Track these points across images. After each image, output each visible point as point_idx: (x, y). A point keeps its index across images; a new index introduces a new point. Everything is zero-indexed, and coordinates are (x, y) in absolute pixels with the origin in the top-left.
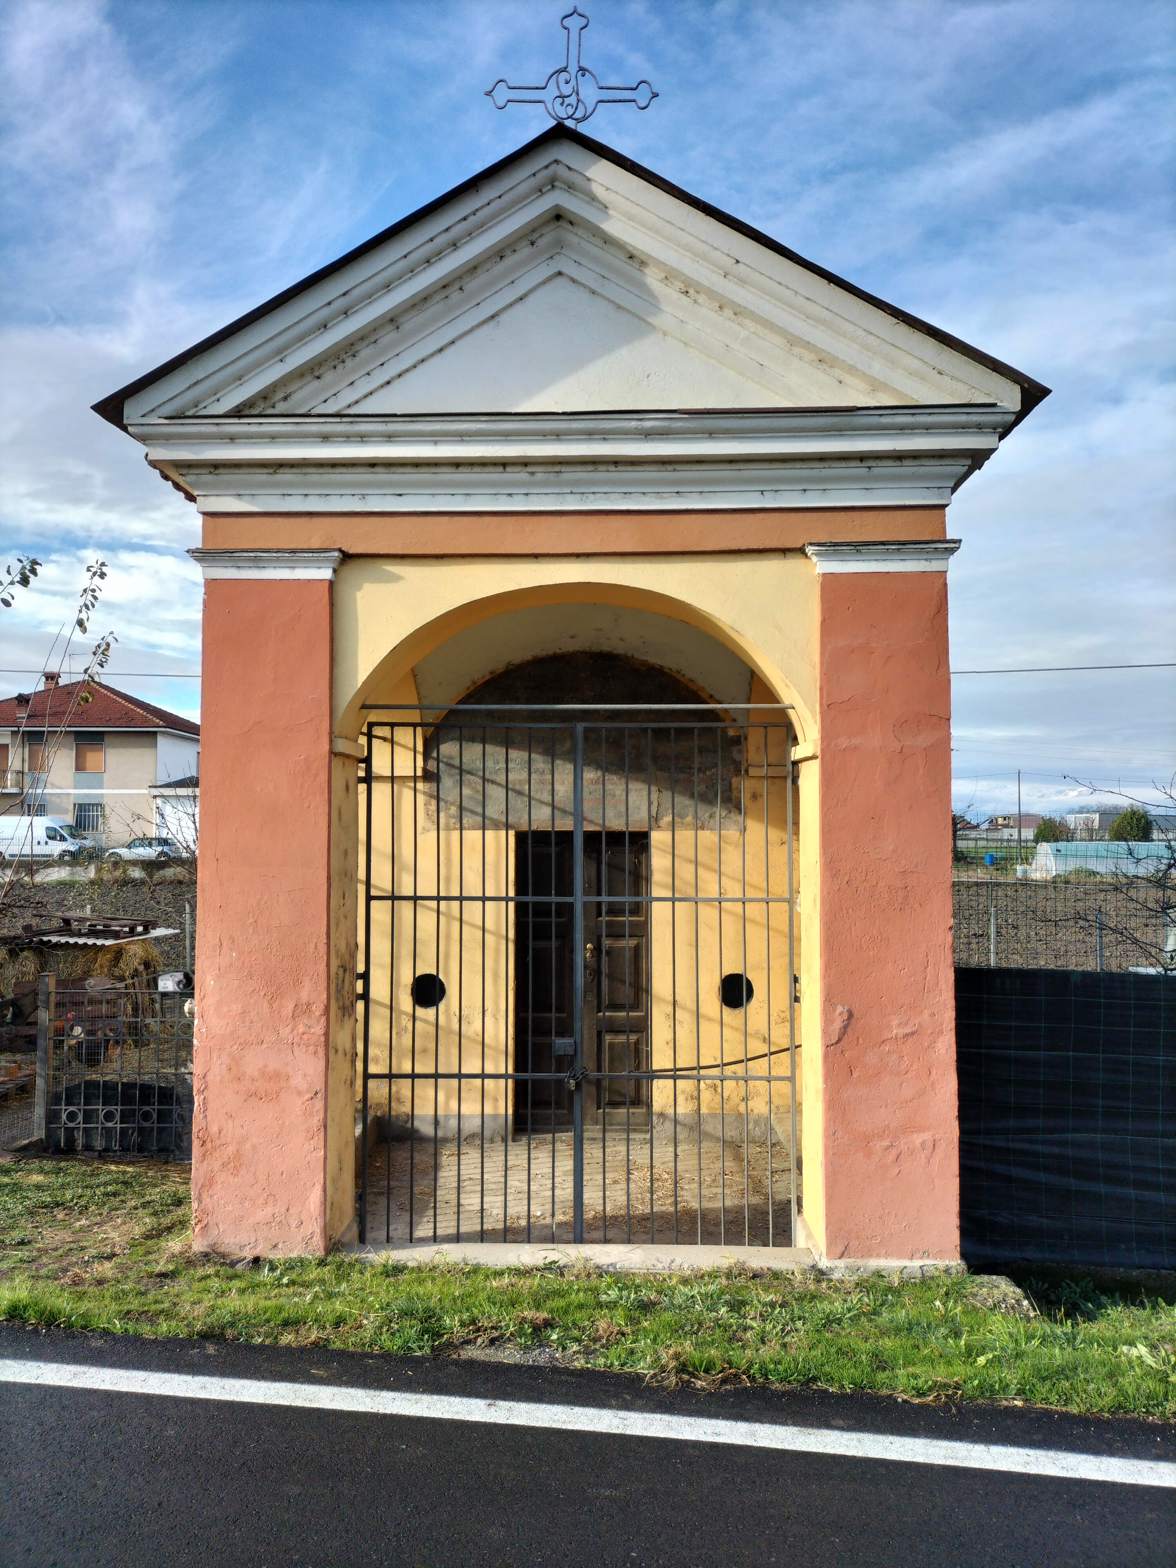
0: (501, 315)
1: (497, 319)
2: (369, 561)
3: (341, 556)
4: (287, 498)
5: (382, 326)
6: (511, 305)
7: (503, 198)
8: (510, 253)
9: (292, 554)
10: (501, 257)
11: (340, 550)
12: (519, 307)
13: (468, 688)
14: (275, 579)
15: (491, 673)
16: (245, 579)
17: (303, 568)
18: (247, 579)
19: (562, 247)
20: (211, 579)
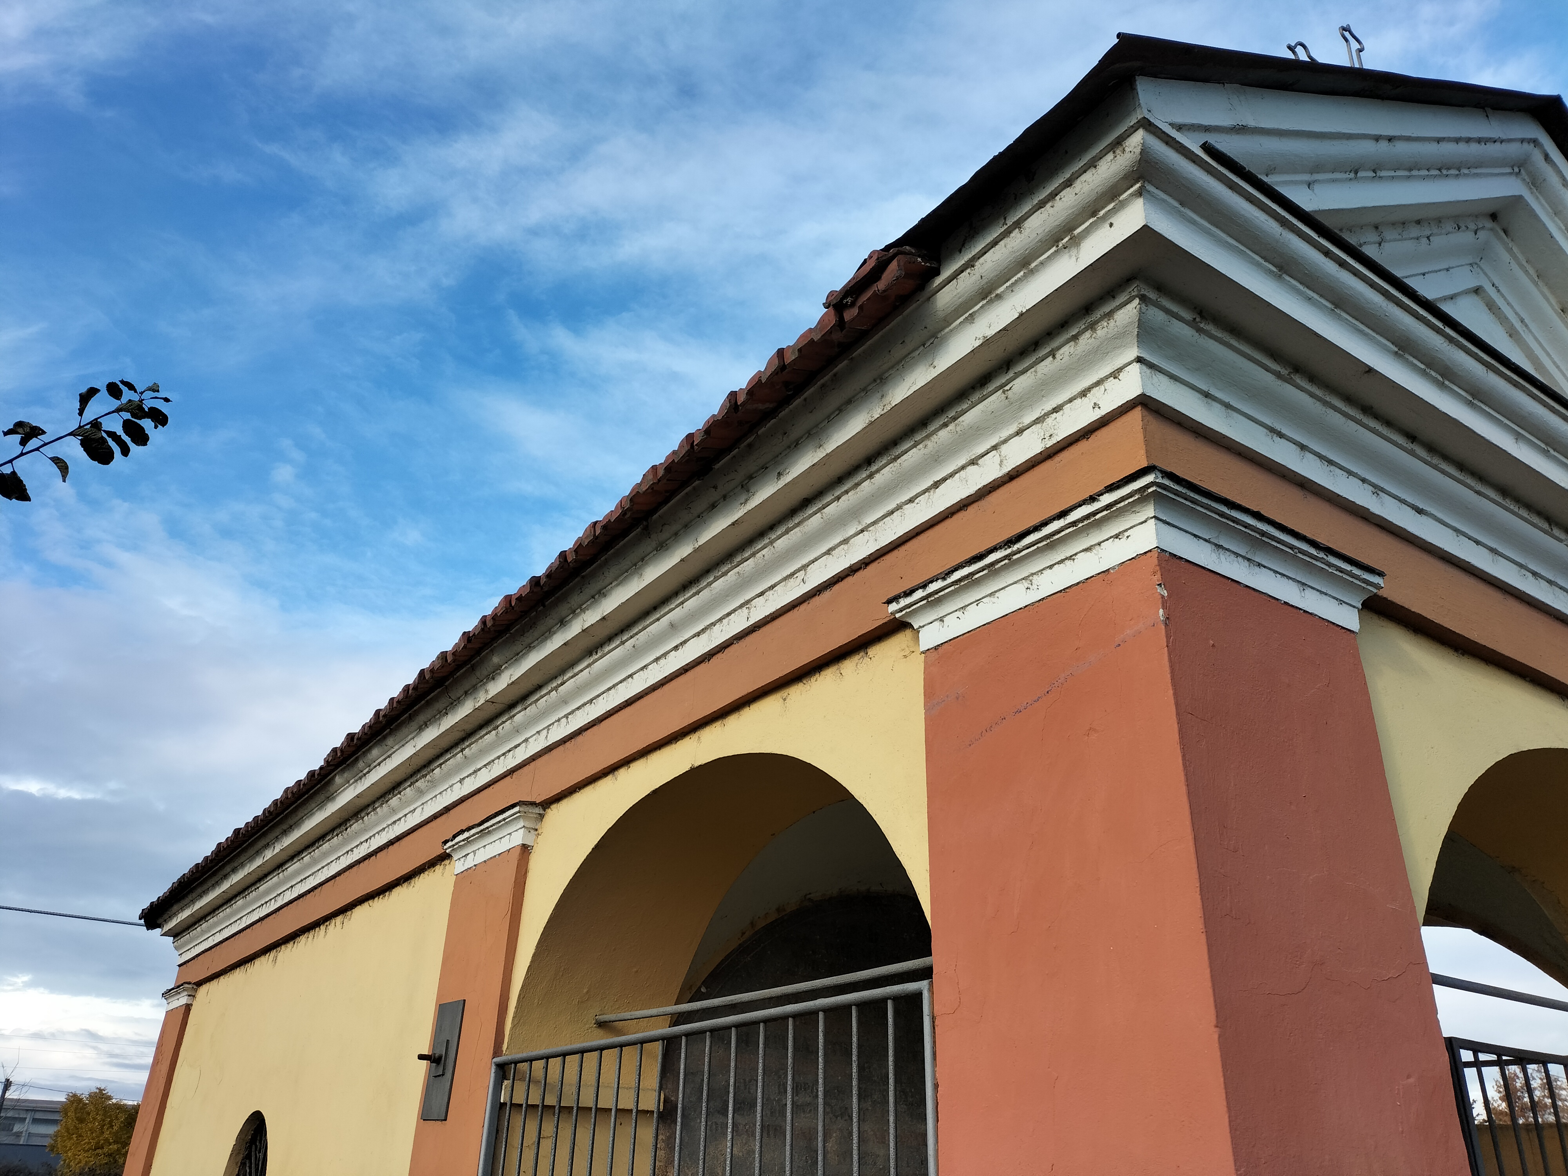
4: (1276, 438)
8: (1463, 227)
10: (1459, 226)
13: (743, 933)
14: (1278, 599)
15: (778, 910)
16: (1229, 578)
17: (1318, 593)
18: (1232, 580)
19: (1482, 258)
20: (1170, 553)
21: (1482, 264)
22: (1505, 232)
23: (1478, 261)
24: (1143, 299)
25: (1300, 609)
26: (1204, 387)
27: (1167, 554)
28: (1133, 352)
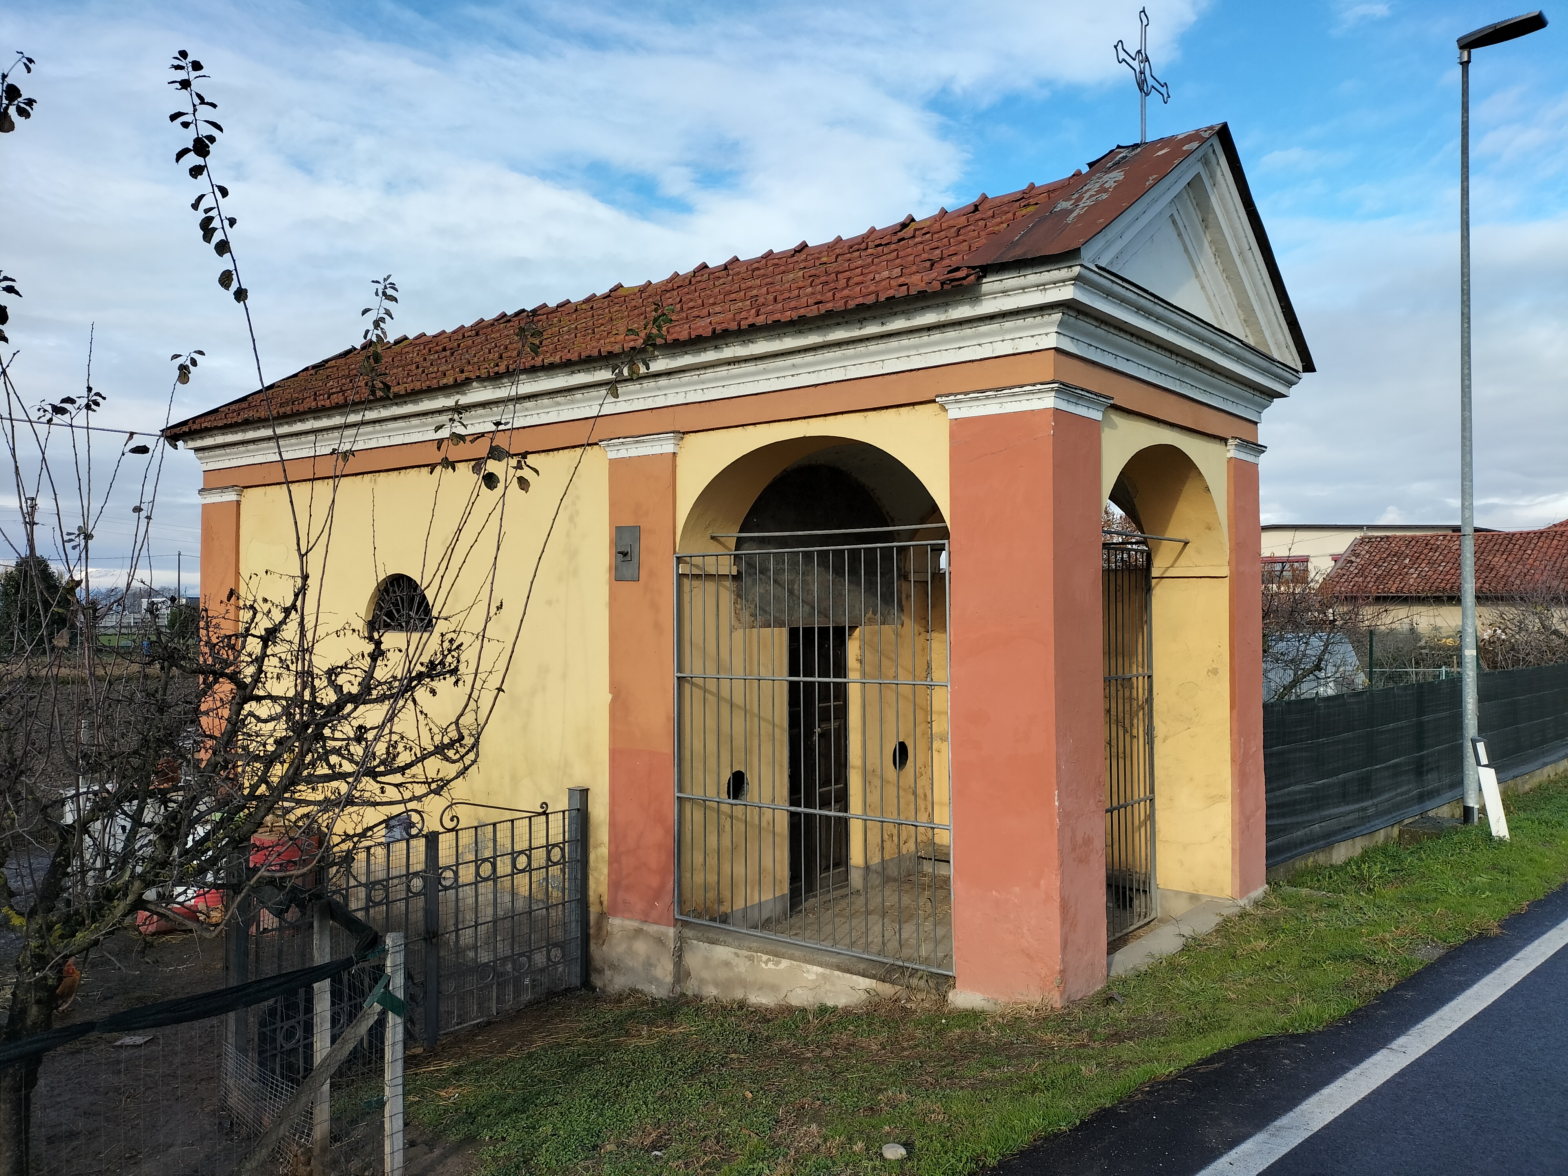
14: (1081, 416)
17: (1093, 410)
18: (1071, 413)
20: (1059, 408)
24: (1063, 313)
25: (1088, 417)
28: (1056, 329)
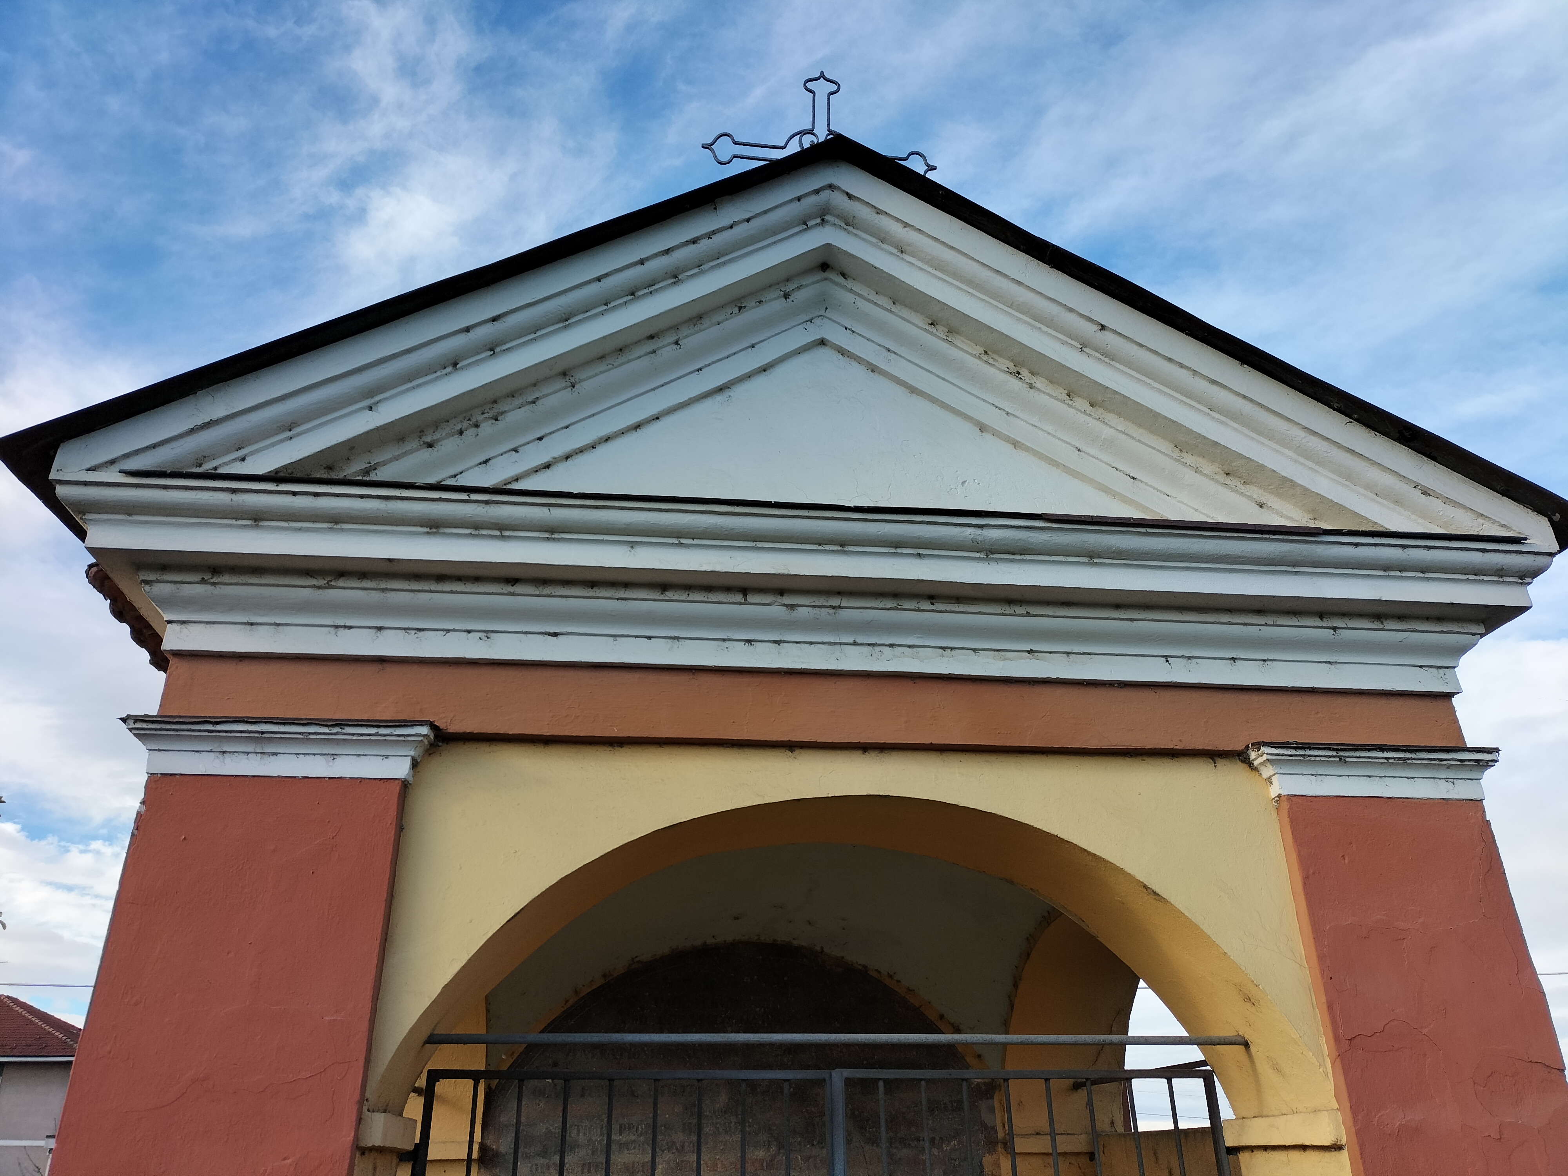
0: (734, 388)
1: (727, 393)
2: (485, 747)
3: (432, 736)
4: (341, 632)
5: (547, 379)
6: (749, 376)
7: (751, 222)
8: (753, 304)
9: (336, 730)
10: (740, 308)
11: (433, 726)
12: (760, 381)
13: (567, 1002)
14: (295, 777)
15: (604, 976)
16: (233, 776)
17: (355, 757)
18: (236, 776)
19: (827, 308)
20: (161, 774)
21: (827, 314)
22: (844, 275)
23: (822, 312)
25: (325, 778)
26: (245, 620)
27: (159, 776)
